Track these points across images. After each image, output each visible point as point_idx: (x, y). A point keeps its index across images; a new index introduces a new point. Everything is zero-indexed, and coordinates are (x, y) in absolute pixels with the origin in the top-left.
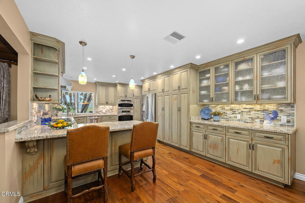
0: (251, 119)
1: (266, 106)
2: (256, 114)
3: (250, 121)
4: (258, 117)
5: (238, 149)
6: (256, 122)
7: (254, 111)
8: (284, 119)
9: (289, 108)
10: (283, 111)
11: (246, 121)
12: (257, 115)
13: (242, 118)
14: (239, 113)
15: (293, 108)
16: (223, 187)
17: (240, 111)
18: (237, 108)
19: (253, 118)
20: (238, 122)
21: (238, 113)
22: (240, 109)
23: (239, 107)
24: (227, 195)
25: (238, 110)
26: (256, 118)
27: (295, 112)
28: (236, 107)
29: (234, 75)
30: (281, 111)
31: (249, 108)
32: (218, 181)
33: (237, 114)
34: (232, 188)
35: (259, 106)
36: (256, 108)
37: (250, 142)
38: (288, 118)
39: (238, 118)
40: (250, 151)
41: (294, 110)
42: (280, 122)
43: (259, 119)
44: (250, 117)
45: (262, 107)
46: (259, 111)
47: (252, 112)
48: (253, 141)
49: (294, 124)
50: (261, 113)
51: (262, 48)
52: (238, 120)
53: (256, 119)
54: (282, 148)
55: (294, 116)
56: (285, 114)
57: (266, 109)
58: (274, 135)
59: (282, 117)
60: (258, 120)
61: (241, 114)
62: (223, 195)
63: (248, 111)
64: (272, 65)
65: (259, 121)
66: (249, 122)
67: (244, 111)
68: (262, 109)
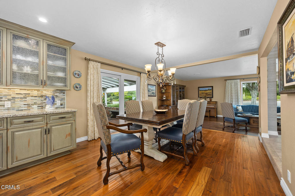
0: (26, 106)
1: (44, 92)
2: (33, 100)
3: (25, 108)
4: (35, 103)
5: (29, 141)
6: (33, 108)
7: (31, 97)
8: (58, 102)
9: (62, 94)
10: (57, 97)
11: (20, 109)
12: (35, 101)
13: (14, 105)
14: (9, 100)
15: (64, 94)
16: (40, 187)
17: (10, 97)
18: (5, 94)
19: (29, 104)
20: (6, 112)
21: (7, 100)
22: (10, 95)
23: (9, 92)
24: (56, 186)
25: (5, 96)
26: (33, 104)
27: (65, 97)
28: (3, 92)
29: (12, 50)
30: (57, 96)
31: (24, 94)
32: (25, 189)
33: (4, 101)
34: (48, 180)
35: (37, 91)
36: (33, 93)
37: (45, 127)
38: (61, 102)
39: (6, 107)
40: (45, 136)
41: (65, 96)
42: (55, 106)
43: (37, 105)
44: (26, 103)
45: (40, 93)
46: (36, 97)
47: (27, 98)
48: (48, 125)
49: (65, 106)
50: (39, 99)
51: (50, 37)
52: (7, 109)
53: (33, 106)
54: (71, 123)
55: (65, 100)
56: (59, 99)
57: (44, 94)
58: (64, 115)
59: (57, 101)
60: (35, 106)
61: (12, 101)
62: (52, 189)
63: (23, 97)
64: (57, 57)
65: (37, 107)
66: (24, 110)
67: (16, 97)
68: (40, 95)
